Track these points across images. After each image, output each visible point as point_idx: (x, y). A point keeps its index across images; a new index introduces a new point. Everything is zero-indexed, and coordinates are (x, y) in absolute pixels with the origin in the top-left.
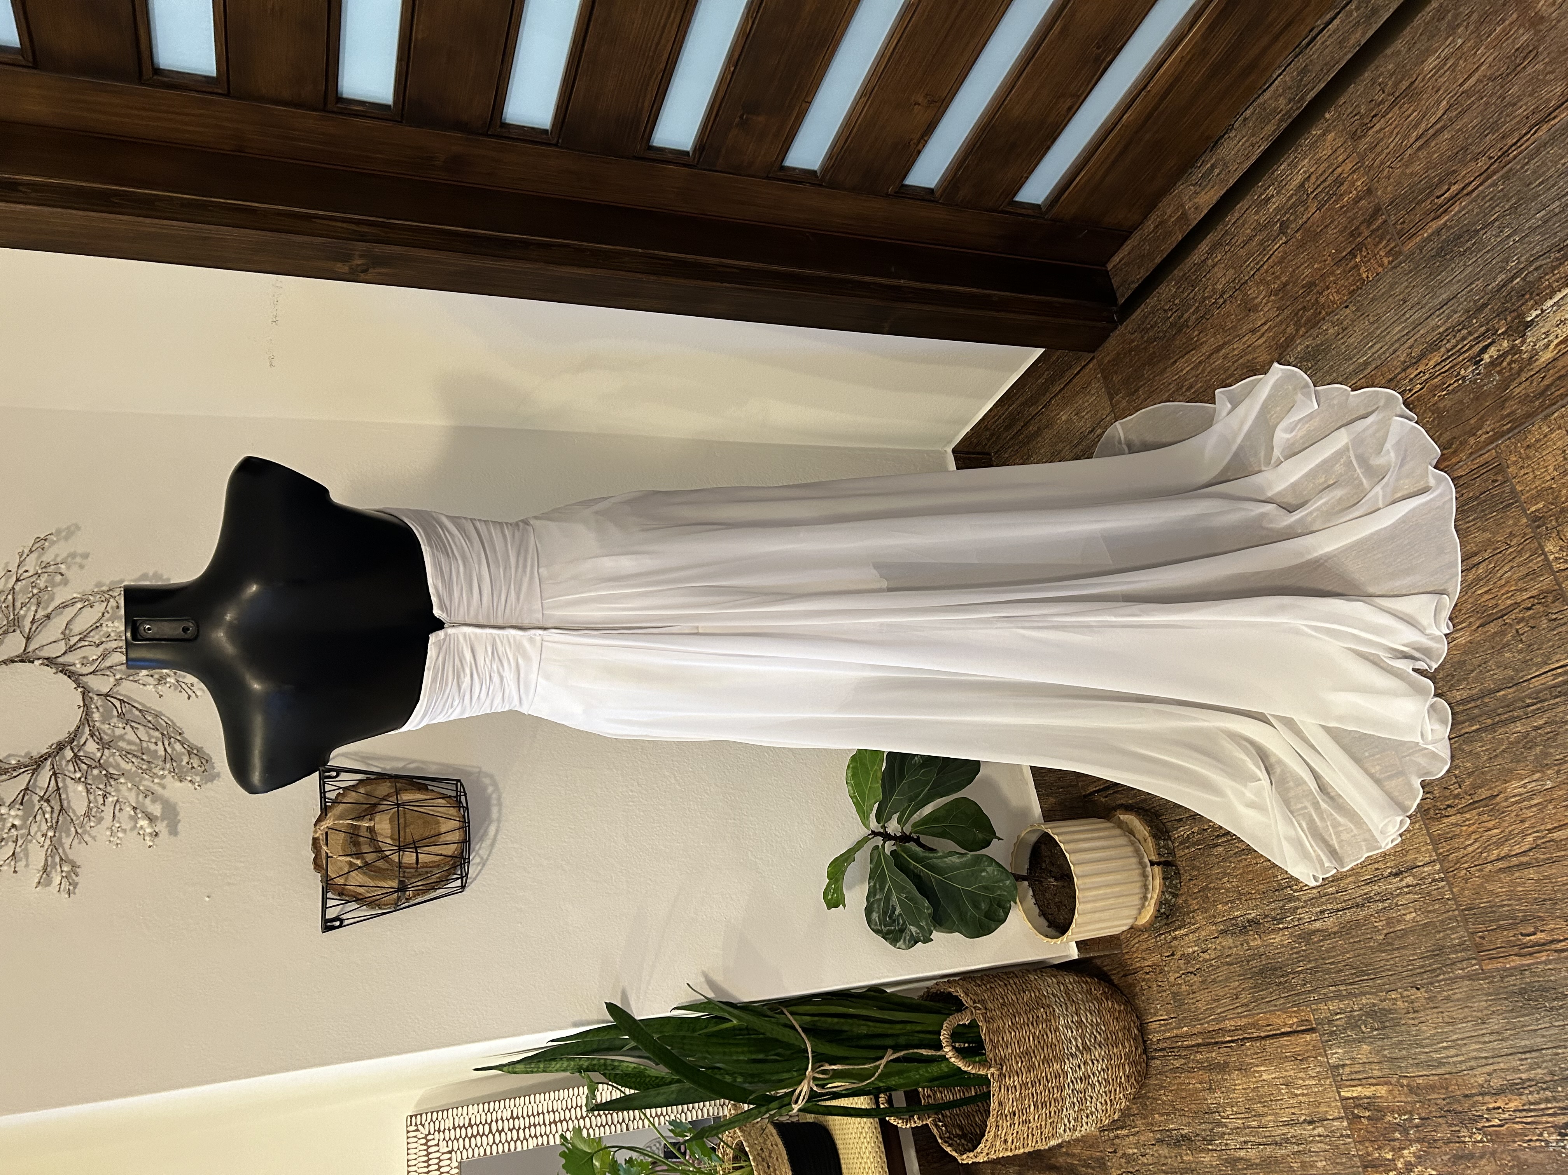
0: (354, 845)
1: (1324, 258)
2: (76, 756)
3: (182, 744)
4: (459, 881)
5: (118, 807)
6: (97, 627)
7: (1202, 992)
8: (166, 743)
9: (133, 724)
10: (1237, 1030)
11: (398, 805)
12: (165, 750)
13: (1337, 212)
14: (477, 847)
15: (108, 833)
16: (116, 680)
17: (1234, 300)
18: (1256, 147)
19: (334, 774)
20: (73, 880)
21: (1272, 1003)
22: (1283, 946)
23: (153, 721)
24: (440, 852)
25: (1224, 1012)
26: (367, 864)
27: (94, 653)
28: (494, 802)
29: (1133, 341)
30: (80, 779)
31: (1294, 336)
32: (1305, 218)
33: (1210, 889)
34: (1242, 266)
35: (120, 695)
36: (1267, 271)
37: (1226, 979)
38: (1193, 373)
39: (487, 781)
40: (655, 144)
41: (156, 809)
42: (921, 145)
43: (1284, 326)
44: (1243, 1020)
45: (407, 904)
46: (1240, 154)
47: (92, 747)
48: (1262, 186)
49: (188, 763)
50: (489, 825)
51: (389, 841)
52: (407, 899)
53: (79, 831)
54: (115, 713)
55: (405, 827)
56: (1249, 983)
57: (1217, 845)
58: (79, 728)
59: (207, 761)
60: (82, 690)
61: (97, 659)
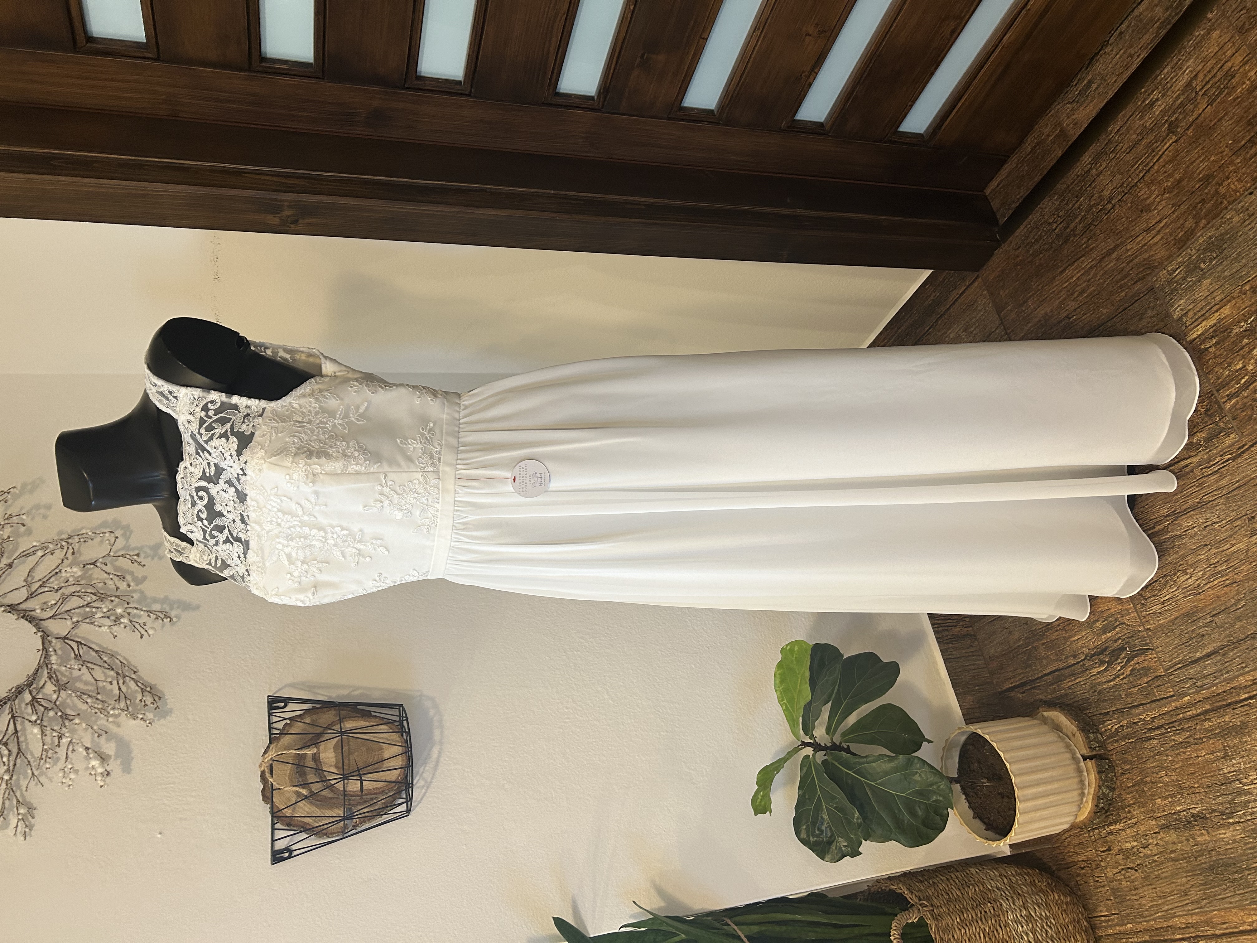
0: (300, 776)
1: (1220, 150)
2: (34, 698)
3: (136, 682)
4: (405, 805)
5: (71, 748)
6: (57, 573)
7: (1145, 888)
8: (121, 682)
9: (89, 665)
10: (1187, 927)
11: (342, 733)
12: (120, 689)
13: (1230, 104)
14: (421, 772)
15: (61, 774)
16: (73, 623)
17: (1123, 204)
18: (1135, 57)
19: (282, 704)
20: (30, 822)
21: (1228, 900)
22: (1235, 841)
23: (108, 661)
24: (383, 779)
25: (1172, 909)
26: (313, 794)
27: (52, 598)
28: (436, 724)
29: (1018, 257)
30: (36, 721)
31: (1194, 229)
32: (1195, 115)
33: (1146, 783)
34: (1129, 170)
35: (79, 637)
36: (1157, 172)
37: (1172, 876)
38: (1085, 278)
39: (428, 704)
40: (561, 91)
41: (109, 748)
42: (812, 77)
43: (1181, 221)
44: (1194, 917)
45: (354, 831)
46: (1118, 66)
47: (50, 688)
48: (1145, 92)
49: (141, 701)
50: (432, 747)
51: (333, 770)
52: (354, 826)
53: (36, 773)
54: (73, 655)
55: (350, 753)
56: (1200, 879)
57: (1150, 739)
58: (37, 671)
59: (160, 698)
60: (42, 634)
61: (56, 604)
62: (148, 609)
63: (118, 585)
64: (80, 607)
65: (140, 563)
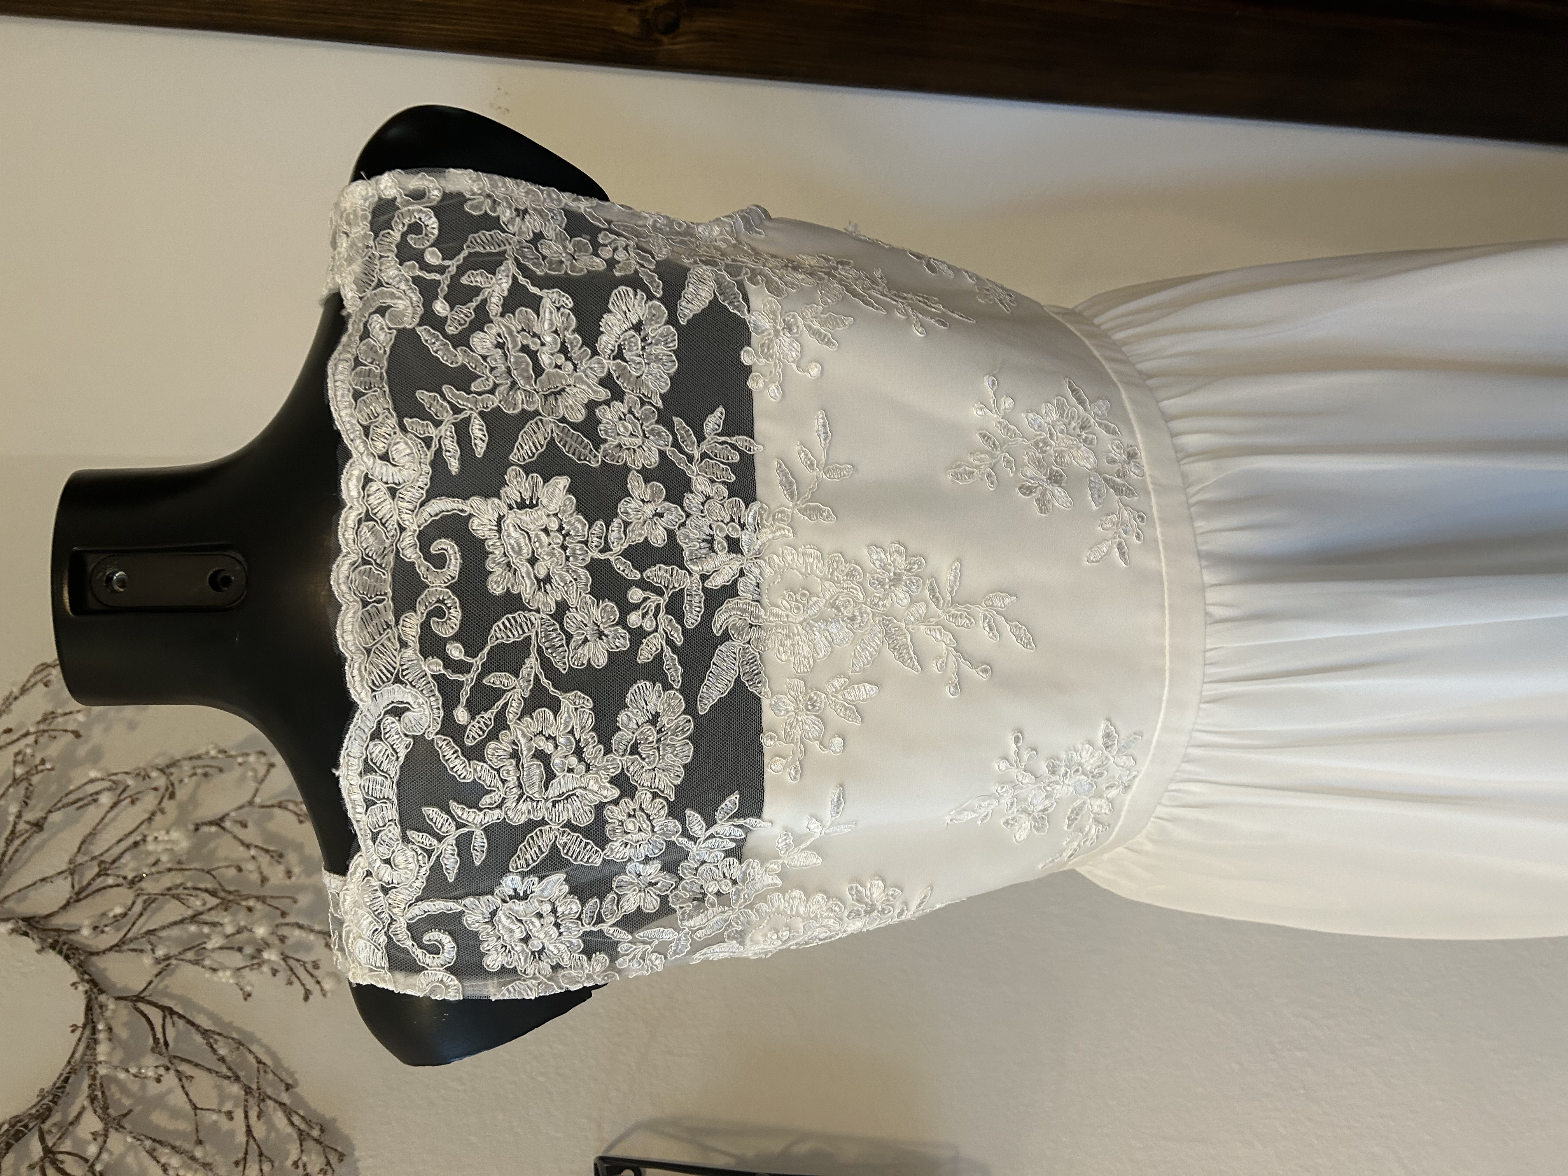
2: (48, 1152)
3: (288, 1112)
6: (136, 844)
8: (253, 1114)
9: (184, 1068)
12: (249, 1132)
16: (158, 961)
23: (228, 1059)
27: (120, 903)
35: (171, 996)
49: (296, 1164)
54: (151, 1041)
58: (66, 1080)
59: (341, 1157)
60: (87, 987)
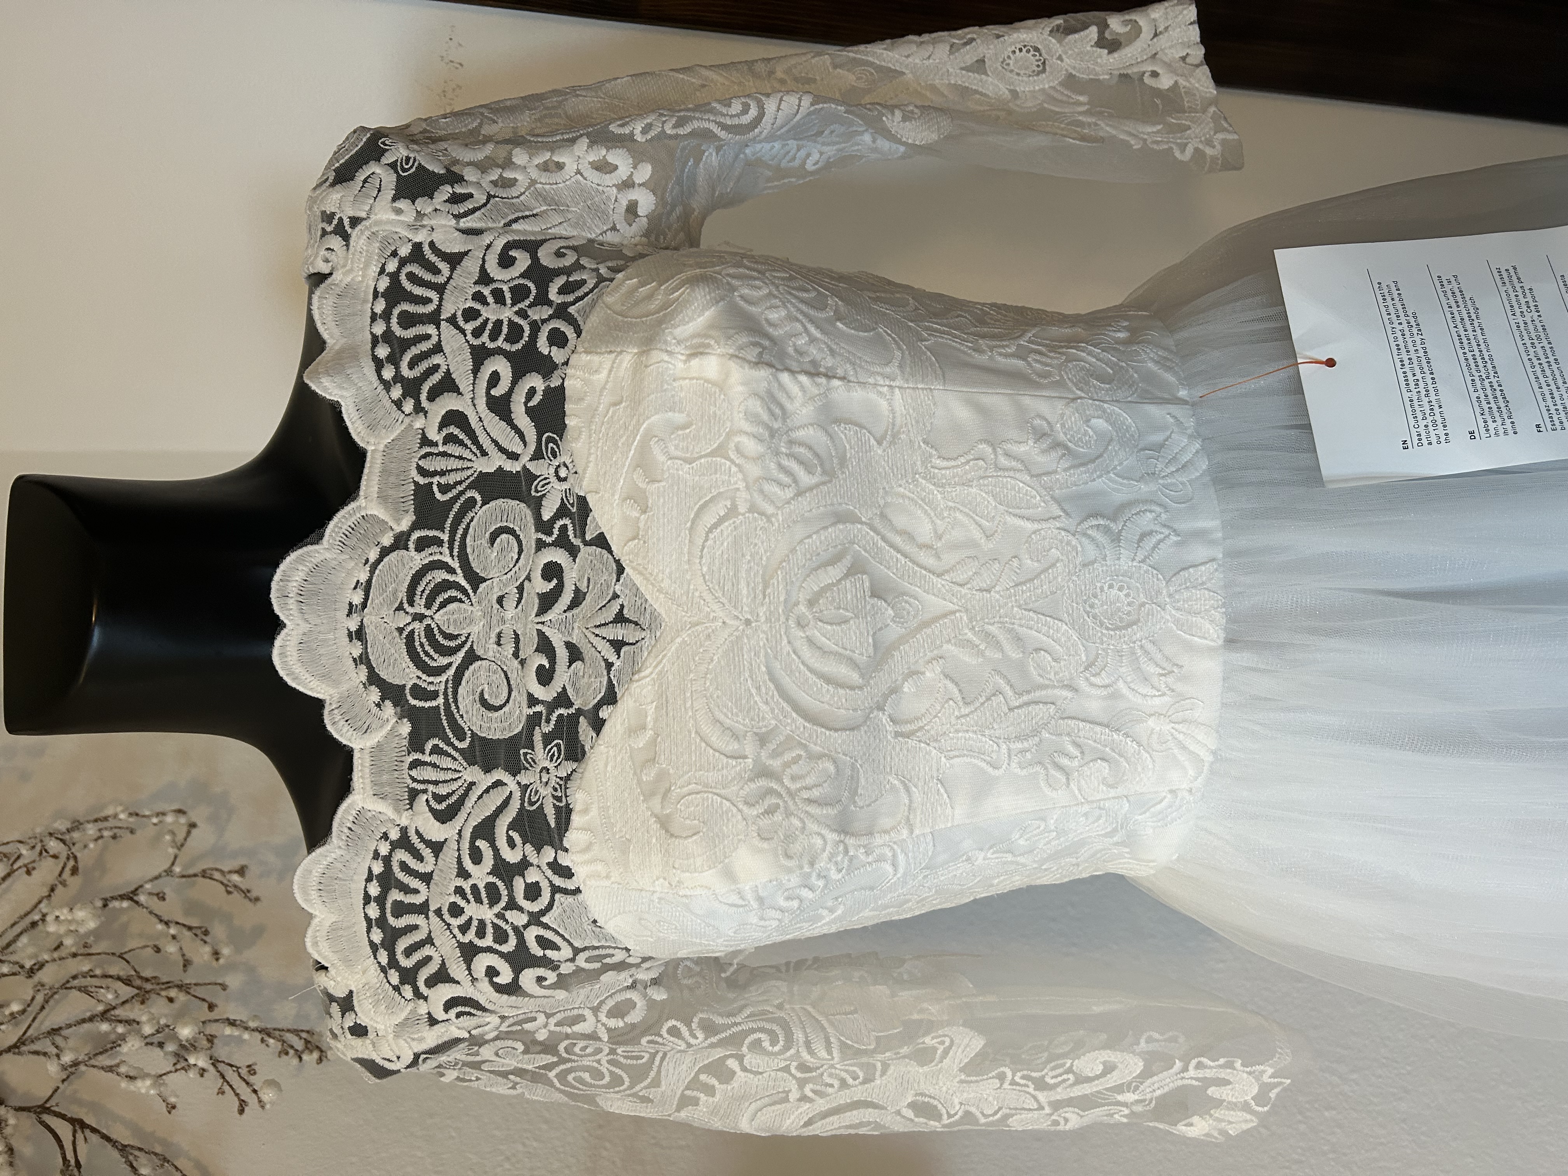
61: (23, 1011)
62: (263, 1025)
63: (189, 955)
64: (84, 1021)
65: (246, 893)
